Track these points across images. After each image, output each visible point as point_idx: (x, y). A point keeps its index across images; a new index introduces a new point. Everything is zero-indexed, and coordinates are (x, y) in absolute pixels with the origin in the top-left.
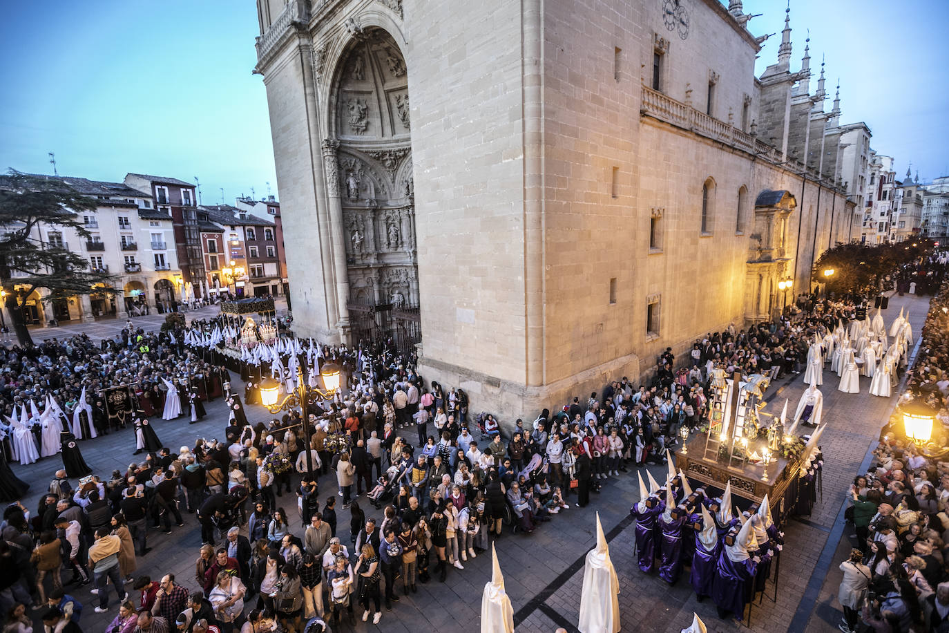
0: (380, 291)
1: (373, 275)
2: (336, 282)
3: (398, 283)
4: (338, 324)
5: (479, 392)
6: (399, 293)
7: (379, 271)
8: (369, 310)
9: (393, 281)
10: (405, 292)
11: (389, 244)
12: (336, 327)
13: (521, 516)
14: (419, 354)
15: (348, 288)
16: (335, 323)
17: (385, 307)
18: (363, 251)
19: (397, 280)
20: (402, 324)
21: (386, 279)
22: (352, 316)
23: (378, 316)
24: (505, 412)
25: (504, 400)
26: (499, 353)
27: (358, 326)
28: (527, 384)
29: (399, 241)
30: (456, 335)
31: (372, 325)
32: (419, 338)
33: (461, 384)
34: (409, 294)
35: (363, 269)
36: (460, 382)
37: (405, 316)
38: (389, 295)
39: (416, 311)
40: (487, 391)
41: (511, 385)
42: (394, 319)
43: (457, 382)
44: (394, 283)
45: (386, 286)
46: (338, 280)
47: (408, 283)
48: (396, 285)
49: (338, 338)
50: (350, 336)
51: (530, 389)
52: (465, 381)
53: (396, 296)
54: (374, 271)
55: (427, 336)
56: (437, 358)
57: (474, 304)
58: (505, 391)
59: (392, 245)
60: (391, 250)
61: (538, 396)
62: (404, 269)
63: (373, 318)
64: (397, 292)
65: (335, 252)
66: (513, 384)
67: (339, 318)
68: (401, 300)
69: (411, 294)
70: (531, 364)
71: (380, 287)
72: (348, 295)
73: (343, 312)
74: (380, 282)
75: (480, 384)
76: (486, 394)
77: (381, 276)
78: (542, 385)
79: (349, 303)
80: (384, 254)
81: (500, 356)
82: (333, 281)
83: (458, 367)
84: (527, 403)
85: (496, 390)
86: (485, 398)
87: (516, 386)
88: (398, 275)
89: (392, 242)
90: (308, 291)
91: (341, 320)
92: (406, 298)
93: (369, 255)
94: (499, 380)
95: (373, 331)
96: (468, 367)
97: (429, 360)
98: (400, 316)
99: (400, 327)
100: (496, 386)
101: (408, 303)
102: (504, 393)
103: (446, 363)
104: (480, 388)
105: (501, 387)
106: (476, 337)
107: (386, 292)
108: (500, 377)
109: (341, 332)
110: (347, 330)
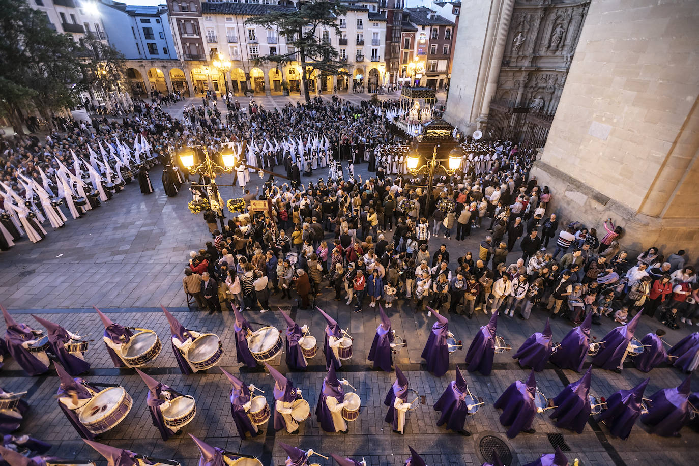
0: (523, 94)
1: (522, 78)
2: (487, 83)
3: (544, 88)
4: (478, 119)
5: (582, 204)
6: (542, 98)
7: (529, 75)
8: (507, 111)
9: (539, 85)
10: (547, 98)
11: (549, 47)
12: (476, 122)
14: (537, 157)
15: (495, 89)
16: (476, 118)
17: (523, 109)
18: (521, 53)
19: (544, 85)
20: (532, 128)
21: (533, 83)
22: (492, 114)
23: (514, 117)
26: (621, 174)
27: (494, 123)
28: (639, 211)
29: (562, 43)
30: (581, 147)
31: (506, 123)
32: (543, 143)
33: (567, 192)
34: (551, 100)
35: (515, 72)
36: (567, 190)
37: (538, 121)
38: (530, 99)
39: (550, 118)
40: (590, 206)
41: (620, 207)
42: (527, 121)
43: (564, 189)
44: (540, 88)
45: (532, 90)
46: (489, 80)
47: (555, 89)
48: (541, 90)
51: (641, 215)
52: (572, 191)
53: (537, 100)
54: (524, 74)
55: (551, 143)
56: (553, 164)
57: (615, 120)
58: (610, 210)
59: (552, 48)
60: (549, 53)
61: (648, 225)
62: (555, 74)
63: (508, 118)
64: (539, 97)
65: (495, 53)
66: (622, 206)
67: (481, 114)
68: (541, 104)
69: (553, 101)
70: (654, 194)
71: (524, 91)
72: (494, 94)
73: (485, 110)
74: (526, 86)
75: (585, 197)
76: (588, 207)
77: (529, 80)
78: (658, 217)
79: (493, 102)
80: (541, 57)
81: (621, 177)
82: (485, 81)
83: (570, 177)
85: (600, 207)
86: (586, 210)
87: (625, 209)
88: (547, 79)
89: (553, 44)
90: (463, 88)
91: (482, 116)
92: (547, 104)
93: (524, 57)
94: (609, 199)
95: (505, 129)
96: (580, 180)
97: (544, 165)
98: (534, 120)
99: (529, 130)
100: (602, 203)
101: (546, 109)
102: (608, 213)
103: (559, 171)
104: (584, 201)
105: (608, 205)
106: (601, 154)
107: (529, 95)
108: (611, 196)
109: (479, 126)
110: (483, 125)
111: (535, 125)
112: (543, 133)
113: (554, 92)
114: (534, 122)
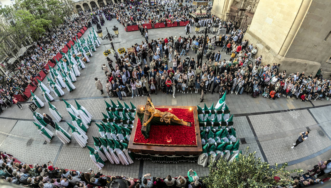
0: (244, 4)
3: (251, 3)
4: (226, 12)
5: (262, 49)
8: (237, 10)
10: (253, 6)
12: (225, 13)
13: (254, 91)
14: (248, 29)
15: (233, 1)
16: (225, 11)
17: (243, 10)
20: (246, 17)
21: (248, 1)
22: (231, 10)
24: (266, 59)
25: (268, 55)
26: (274, 38)
27: (232, 14)
28: (278, 54)
30: (263, 26)
31: (236, 14)
32: (250, 24)
33: (257, 44)
34: (254, 7)
38: (246, 6)
39: (253, 14)
40: (264, 50)
41: (273, 51)
42: (245, 14)
43: (256, 42)
45: (247, 3)
47: (255, 3)
48: (250, 3)
49: (224, 16)
50: (228, 17)
51: (279, 55)
52: (259, 43)
53: (249, 7)
55: (253, 23)
56: (253, 32)
57: (274, 17)
58: (270, 52)
61: (280, 59)
63: (238, 12)
67: (227, 10)
68: (250, 9)
69: (254, 8)
70: (283, 47)
71: (244, 3)
72: (232, 3)
73: (228, 9)
74: (245, 1)
75: (263, 46)
76: (263, 51)
78: (283, 56)
79: (232, 6)
81: (274, 40)
83: (259, 38)
84: (275, 60)
85: (267, 51)
87: (275, 52)
91: (227, 11)
92: (252, 9)
94: (270, 48)
95: (236, 17)
96: (262, 39)
97: (250, 32)
98: (247, 14)
99: (245, 18)
100: (268, 49)
101: (252, 10)
102: (269, 53)
103: (255, 35)
104: (263, 48)
105: (270, 50)
106: (269, 30)
107: (246, 4)
108: (271, 47)
109: (226, 15)
110: (228, 14)
111: (248, 16)
112: (250, 19)
113: (255, 5)
114: (247, 15)
